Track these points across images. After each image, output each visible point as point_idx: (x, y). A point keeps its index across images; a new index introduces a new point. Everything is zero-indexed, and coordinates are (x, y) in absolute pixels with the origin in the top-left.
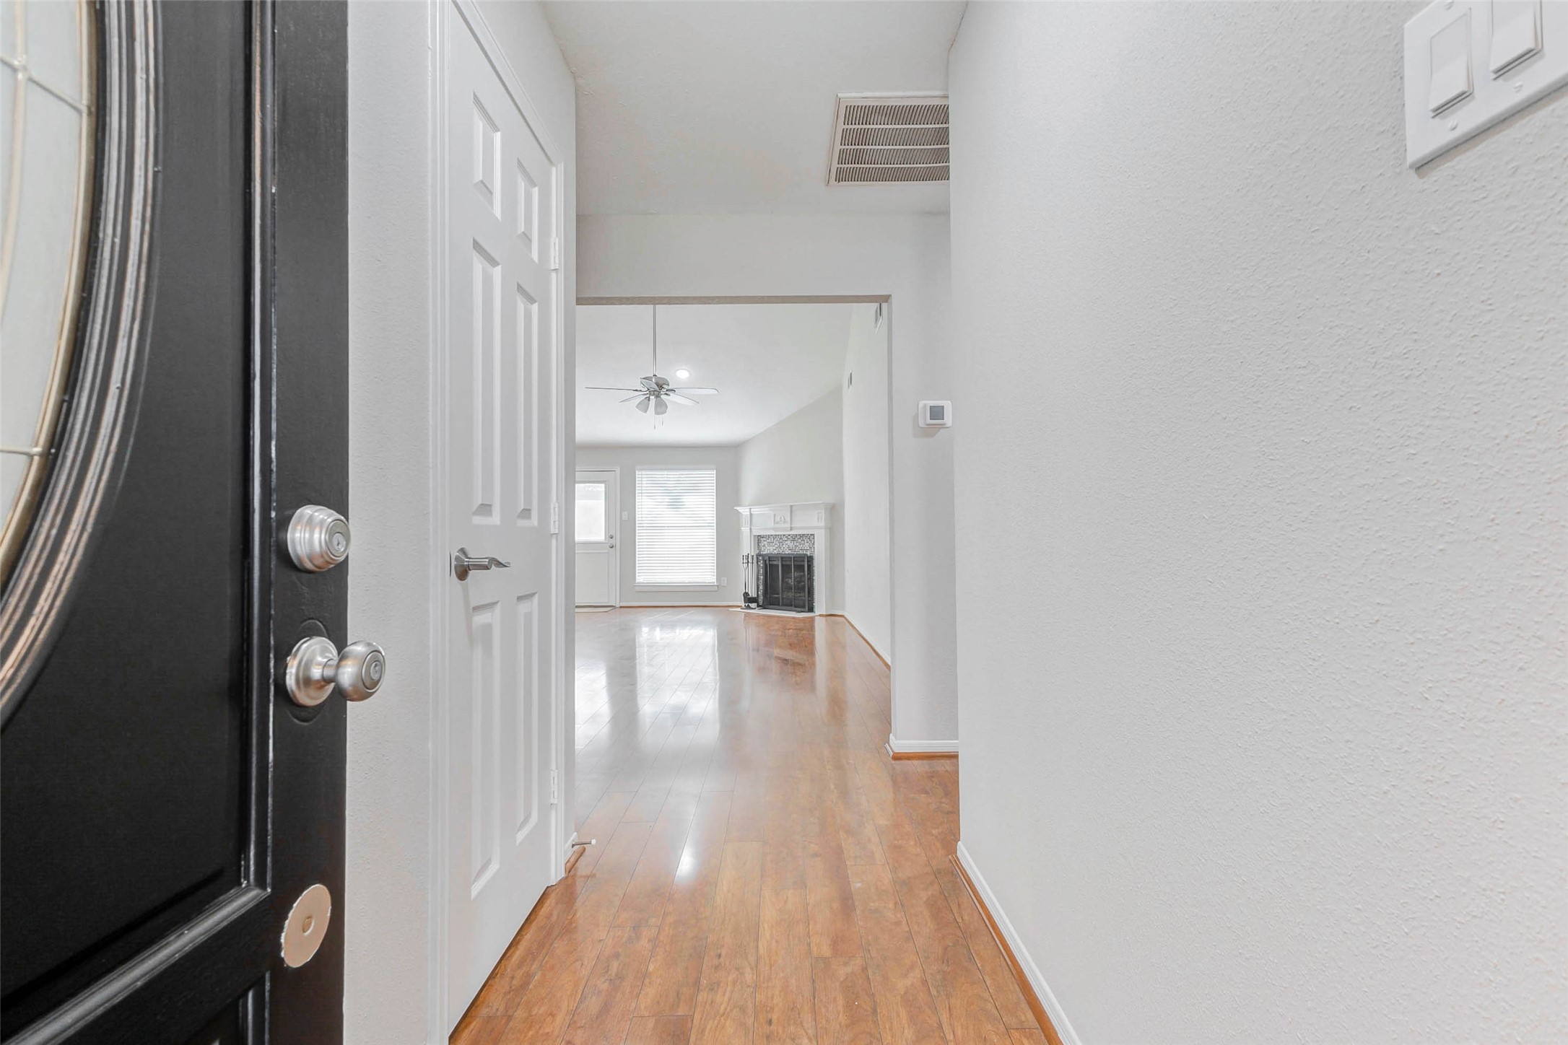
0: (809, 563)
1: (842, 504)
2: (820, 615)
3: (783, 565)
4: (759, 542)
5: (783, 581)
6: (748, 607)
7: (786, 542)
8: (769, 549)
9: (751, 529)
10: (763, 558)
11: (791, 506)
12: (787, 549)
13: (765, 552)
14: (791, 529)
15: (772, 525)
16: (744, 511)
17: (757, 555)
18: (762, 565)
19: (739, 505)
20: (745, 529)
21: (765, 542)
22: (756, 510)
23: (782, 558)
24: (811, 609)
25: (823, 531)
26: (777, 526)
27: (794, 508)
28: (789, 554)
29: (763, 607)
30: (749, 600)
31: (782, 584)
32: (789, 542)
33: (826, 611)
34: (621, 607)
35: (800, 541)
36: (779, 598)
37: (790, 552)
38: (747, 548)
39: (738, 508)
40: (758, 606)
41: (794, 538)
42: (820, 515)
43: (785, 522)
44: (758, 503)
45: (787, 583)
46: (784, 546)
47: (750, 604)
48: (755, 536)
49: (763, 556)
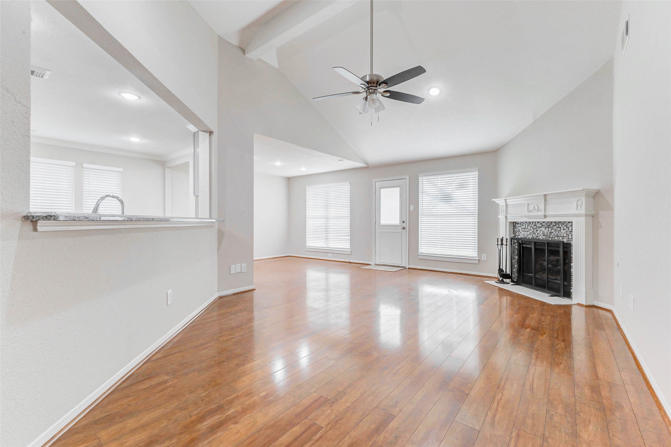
0: (566, 250)
1: (611, 190)
2: (578, 304)
3: (536, 249)
4: (514, 227)
5: (536, 263)
6: (502, 282)
7: (541, 229)
8: (522, 234)
9: (506, 217)
10: (518, 242)
11: (545, 195)
12: (541, 235)
13: (519, 237)
14: (545, 216)
15: (526, 213)
16: (500, 202)
17: (512, 239)
18: (517, 247)
19: (497, 197)
20: (502, 217)
21: (520, 228)
22: (511, 201)
23: (535, 243)
24: (567, 294)
25: (583, 219)
26: (531, 214)
27: (548, 197)
28: (543, 240)
29: (517, 283)
30: (504, 275)
31: (535, 266)
32: (543, 229)
33: (586, 303)
34: (409, 268)
35: (555, 227)
36: (531, 277)
37: (544, 237)
38: (504, 232)
39: (495, 200)
40: (512, 281)
41: (549, 225)
42: (580, 202)
43: (538, 210)
44: (513, 194)
45: (542, 265)
46: (538, 232)
47: (504, 280)
48: (510, 222)
49: (518, 239)
